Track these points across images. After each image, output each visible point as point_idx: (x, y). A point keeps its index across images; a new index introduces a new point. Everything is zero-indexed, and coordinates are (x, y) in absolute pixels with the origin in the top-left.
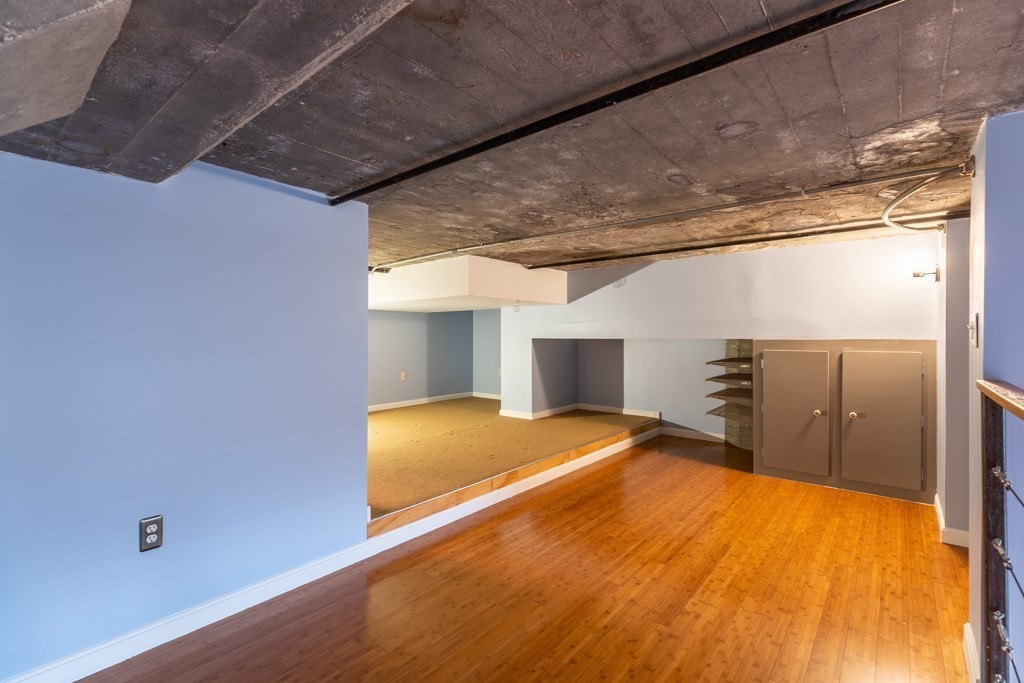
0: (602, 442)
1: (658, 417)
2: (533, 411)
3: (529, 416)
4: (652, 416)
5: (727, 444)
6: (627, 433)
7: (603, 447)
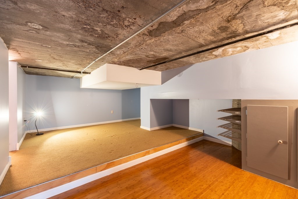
0: (170, 144)
1: (202, 132)
2: (151, 127)
3: (149, 129)
4: (200, 131)
5: (233, 147)
6: (185, 139)
7: (170, 147)
